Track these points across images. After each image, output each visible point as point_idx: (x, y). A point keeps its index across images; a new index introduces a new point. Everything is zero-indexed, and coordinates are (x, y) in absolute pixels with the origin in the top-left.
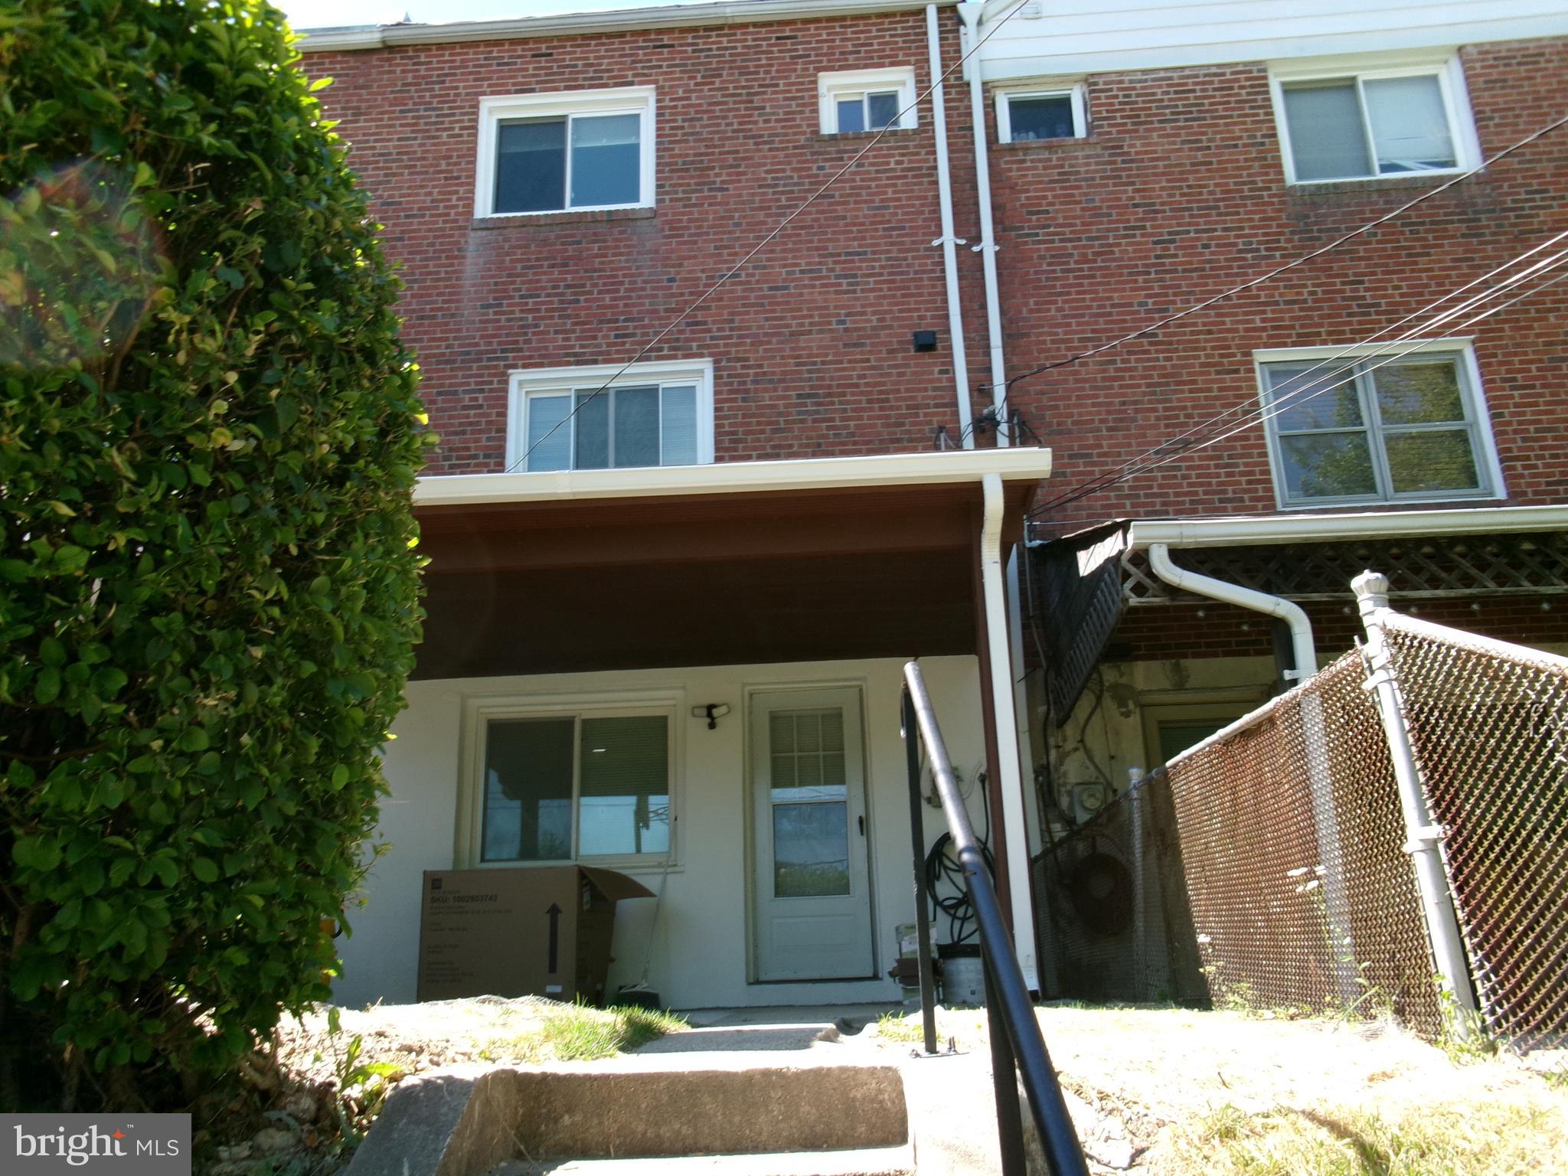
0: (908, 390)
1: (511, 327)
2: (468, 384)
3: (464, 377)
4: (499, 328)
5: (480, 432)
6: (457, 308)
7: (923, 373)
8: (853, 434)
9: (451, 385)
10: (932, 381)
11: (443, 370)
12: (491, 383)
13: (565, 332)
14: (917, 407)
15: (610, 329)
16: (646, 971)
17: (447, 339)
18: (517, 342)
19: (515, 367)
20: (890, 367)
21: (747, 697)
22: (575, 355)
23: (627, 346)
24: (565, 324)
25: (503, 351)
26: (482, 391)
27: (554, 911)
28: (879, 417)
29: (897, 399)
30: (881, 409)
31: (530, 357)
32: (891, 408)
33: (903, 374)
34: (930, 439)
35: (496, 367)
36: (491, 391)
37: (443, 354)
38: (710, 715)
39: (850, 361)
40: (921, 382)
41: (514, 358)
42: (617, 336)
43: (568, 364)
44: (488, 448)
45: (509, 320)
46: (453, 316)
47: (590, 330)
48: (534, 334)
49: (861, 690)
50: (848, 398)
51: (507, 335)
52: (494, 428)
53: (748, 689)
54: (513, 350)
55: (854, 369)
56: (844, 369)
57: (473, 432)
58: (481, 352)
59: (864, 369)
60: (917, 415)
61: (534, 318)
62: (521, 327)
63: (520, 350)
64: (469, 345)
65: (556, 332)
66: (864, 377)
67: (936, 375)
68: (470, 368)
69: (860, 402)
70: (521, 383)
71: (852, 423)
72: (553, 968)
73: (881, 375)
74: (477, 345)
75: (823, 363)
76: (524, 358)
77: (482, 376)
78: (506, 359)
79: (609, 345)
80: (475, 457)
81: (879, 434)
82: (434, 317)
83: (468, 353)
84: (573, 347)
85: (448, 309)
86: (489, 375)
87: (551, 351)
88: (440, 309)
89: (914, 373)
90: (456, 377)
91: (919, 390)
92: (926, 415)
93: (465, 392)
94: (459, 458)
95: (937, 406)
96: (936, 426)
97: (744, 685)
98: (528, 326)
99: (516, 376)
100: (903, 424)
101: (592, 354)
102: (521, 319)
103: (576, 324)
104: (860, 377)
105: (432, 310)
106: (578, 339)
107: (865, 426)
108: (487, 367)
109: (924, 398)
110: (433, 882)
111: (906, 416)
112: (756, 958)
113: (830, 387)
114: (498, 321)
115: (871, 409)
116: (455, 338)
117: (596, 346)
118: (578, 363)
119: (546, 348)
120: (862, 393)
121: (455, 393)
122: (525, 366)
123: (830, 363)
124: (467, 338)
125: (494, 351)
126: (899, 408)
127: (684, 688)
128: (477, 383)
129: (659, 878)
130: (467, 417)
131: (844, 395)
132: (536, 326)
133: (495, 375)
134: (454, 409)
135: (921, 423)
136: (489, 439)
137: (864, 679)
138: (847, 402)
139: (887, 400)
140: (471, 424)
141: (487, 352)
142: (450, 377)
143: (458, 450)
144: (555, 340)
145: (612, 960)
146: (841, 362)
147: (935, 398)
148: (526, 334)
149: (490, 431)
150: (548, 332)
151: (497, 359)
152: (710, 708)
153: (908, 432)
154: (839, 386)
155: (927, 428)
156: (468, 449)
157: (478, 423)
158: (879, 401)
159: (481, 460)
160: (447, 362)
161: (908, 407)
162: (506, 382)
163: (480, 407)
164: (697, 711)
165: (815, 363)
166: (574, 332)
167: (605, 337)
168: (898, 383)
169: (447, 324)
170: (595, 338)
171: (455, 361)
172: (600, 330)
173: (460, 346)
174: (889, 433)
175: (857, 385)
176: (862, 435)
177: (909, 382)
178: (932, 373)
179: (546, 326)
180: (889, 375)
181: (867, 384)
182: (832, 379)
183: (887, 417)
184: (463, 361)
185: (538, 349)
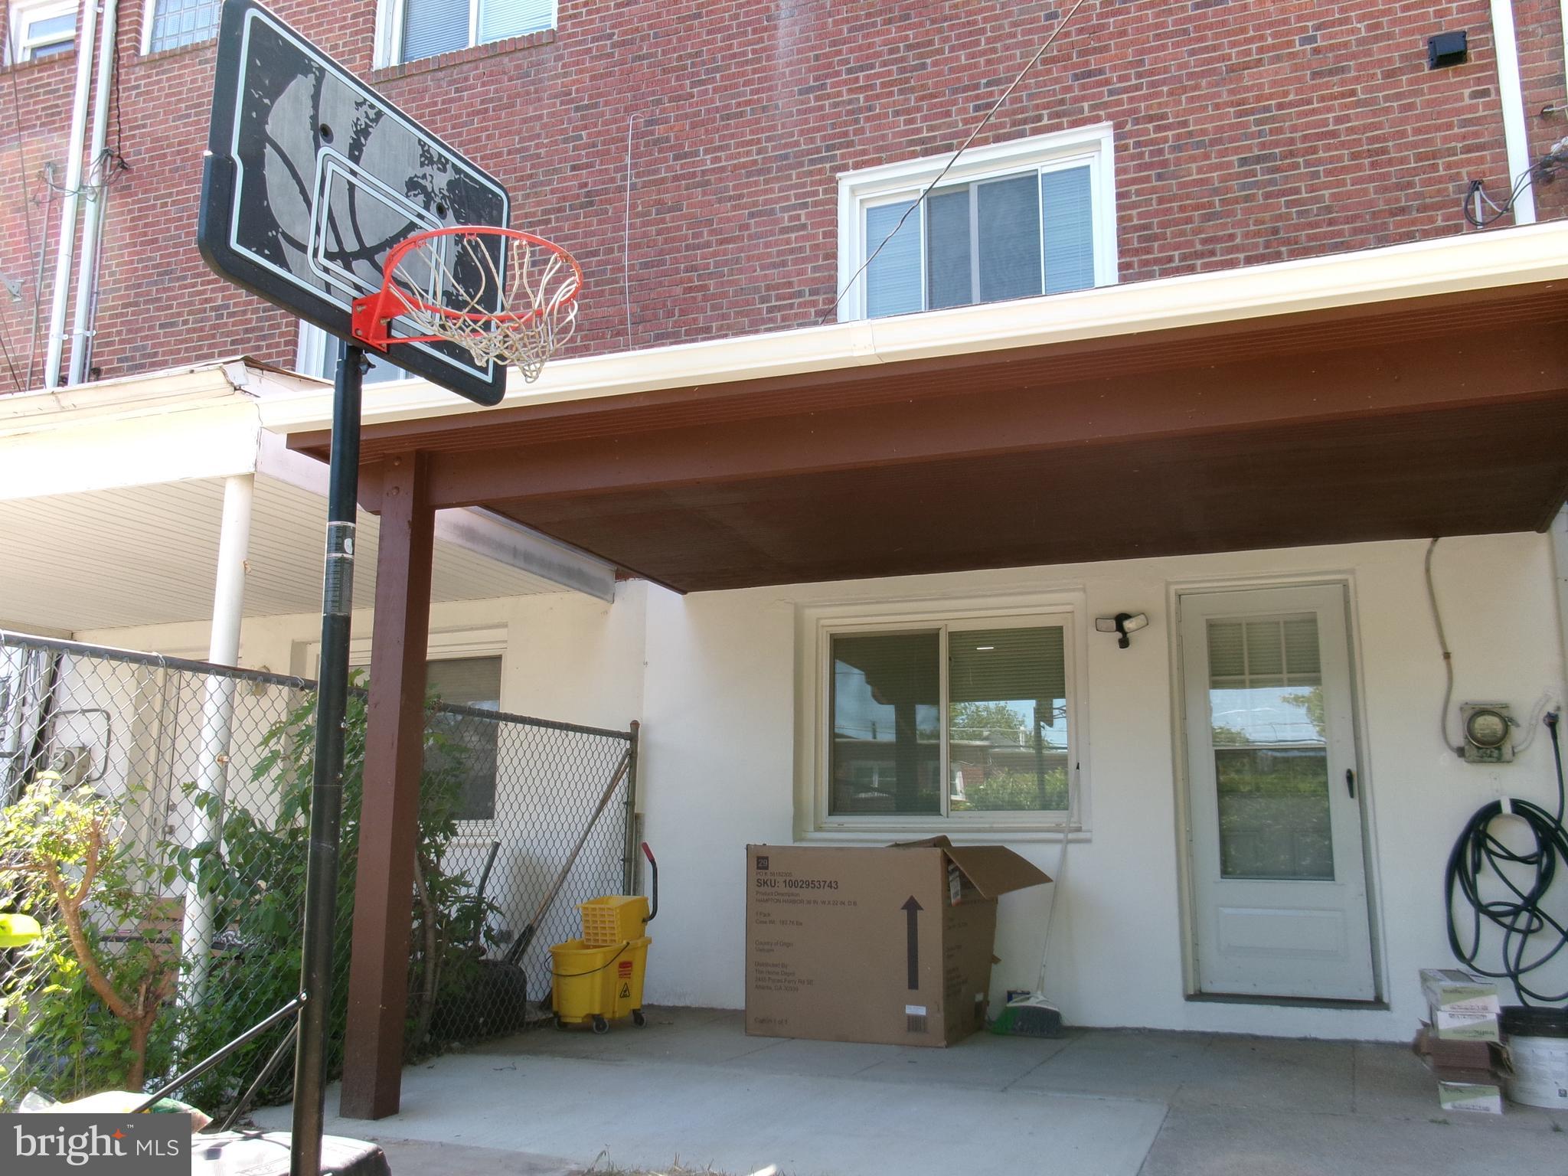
0: (1417, 131)
1: (839, 115)
2: (787, 198)
3: (781, 190)
4: (823, 118)
5: (804, 260)
6: (770, 99)
7: (1446, 100)
8: (1329, 209)
9: (766, 202)
10: (1458, 112)
11: (756, 183)
12: (815, 193)
13: (908, 112)
14: (1434, 155)
15: (967, 100)
16: (1042, 979)
17: (759, 141)
18: (845, 134)
19: (844, 168)
20: (1387, 98)
21: (1173, 599)
22: (922, 141)
23: (992, 120)
24: (907, 100)
25: (829, 148)
26: (805, 205)
27: (912, 907)
28: (1371, 179)
29: (1399, 148)
30: (1374, 165)
31: (864, 152)
32: (1390, 162)
33: (1411, 107)
34: (1456, 203)
35: (820, 171)
36: (816, 204)
37: (755, 162)
38: (1120, 628)
39: (1322, 99)
40: (1439, 115)
41: (843, 156)
42: (977, 108)
43: (913, 155)
44: (813, 280)
45: (835, 105)
46: (764, 109)
47: (941, 105)
48: (868, 119)
49: (1346, 586)
50: (1321, 154)
51: (834, 126)
52: (821, 253)
53: (1173, 589)
54: (841, 146)
55: (1329, 109)
56: (1314, 112)
57: (796, 262)
58: (803, 153)
59: (1346, 106)
60: (1434, 168)
61: (867, 99)
62: (850, 113)
63: (850, 144)
64: (786, 146)
65: (897, 113)
66: (1346, 119)
67: (1467, 101)
68: (789, 177)
69: (1340, 158)
70: (853, 190)
71: (1326, 193)
72: (913, 983)
73: (1374, 113)
74: (797, 144)
75: (1280, 106)
76: (856, 154)
77: (804, 185)
78: (833, 158)
79: (966, 122)
80: (800, 294)
81: (1371, 203)
82: (742, 114)
83: (786, 157)
84: (919, 131)
85: (759, 100)
86: (813, 184)
87: (890, 140)
88: (748, 103)
89: (1429, 103)
90: (772, 191)
91: (1438, 128)
92: (1449, 166)
93: (784, 210)
94: (779, 298)
95: (1468, 149)
96: (1466, 181)
97: (1168, 584)
98: (860, 110)
99: (847, 181)
100: (1410, 185)
101: (944, 137)
102: (850, 102)
103: (922, 98)
104: (1339, 120)
105: (739, 105)
106: (925, 119)
107: (1349, 195)
108: (811, 173)
109: (1445, 139)
110: (759, 860)
111: (1415, 172)
112: (1197, 960)
113: (1292, 141)
114: (822, 108)
115: (1359, 167)
116: (769, 139)
117: (949, 125)
118: (926, 153)
119: (883, 137)
120: (1343, 145)
121: (772, 212)
122: (857, 166)
123: (1291, 105)
124: (782, 136)
125: (818, 150)
126: (1403, 161)
127: (1084, 590)
128: (797, 197)
129: (1056, 849)
130: (788, 242)
131: (1314, 150)
132: (870, 109)
133: (820, 183)
134: (772, 233)
135: (1440, 180)
136: (815, 269)
137: (1352, 572)
138: (1319, 162)
139: (1384, 151)
140: (792, 251)
141: (809, 152)
142: (766, 192)
143: (777, 287)
144: (895, 125)
145: (996, 960)
146: (1309, 102)
147: (1464, 137)
148: (856, 121)
149: (816, 257)
150: (886, 116)
151: (822, 160)
152: (1120, 619)
153: (1420, 195)
154: (1305, 138)
155: (1450, 186)
156: (790, 284)
157: (801, 249)
158: (1370, 153)
159: (807, 298)
160: (760, 172)
161: (1420, 158)
162: (835, 191)
163: (804, 227)
164: (1102, 624)
165: (1267, 109)
166: (919, 109)
167: (960, 111)
168: (1404, 121)
169: (758, 121)
170: (948, 114)
171: (769, 170)
172: (954, 103)
173: (774, 148)
174: (1388, 202)
175: (1333, 134)
176: (1344, 208)
177: (1418, 118)
178: (1461, 98)
179: (883, 106)
180: (1387, 111)
181: (1351, 131)
182: (1294, 129)
183: (1385, 176)
184: (779, 169)
185: (873, 140)
